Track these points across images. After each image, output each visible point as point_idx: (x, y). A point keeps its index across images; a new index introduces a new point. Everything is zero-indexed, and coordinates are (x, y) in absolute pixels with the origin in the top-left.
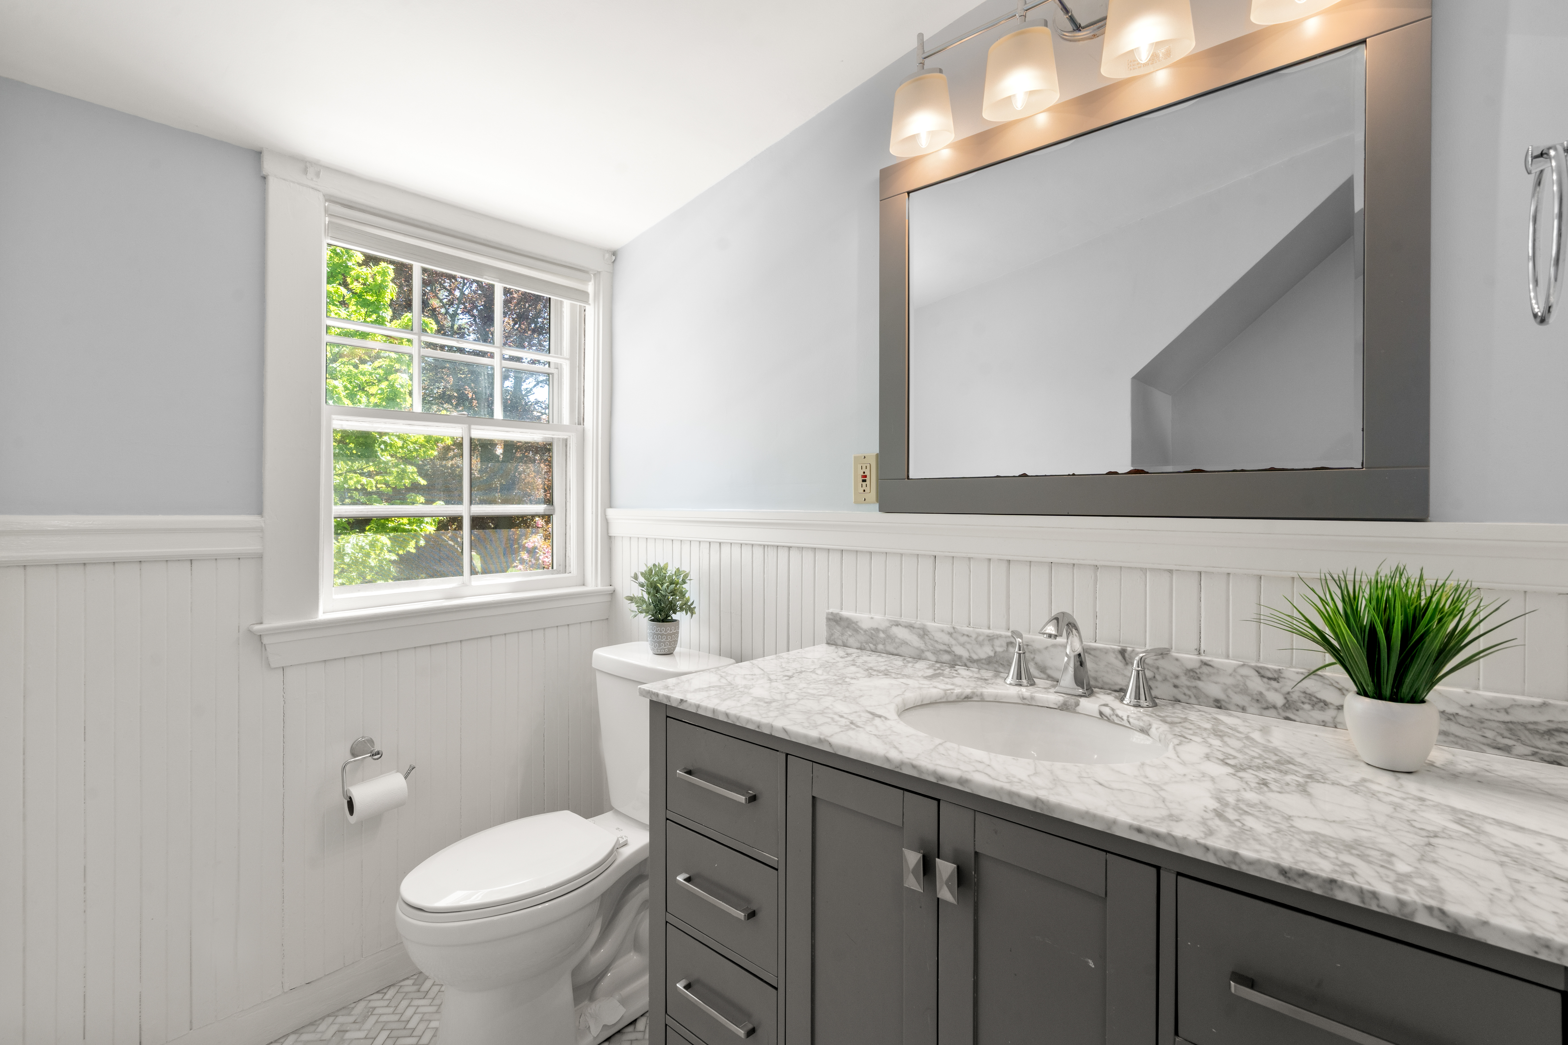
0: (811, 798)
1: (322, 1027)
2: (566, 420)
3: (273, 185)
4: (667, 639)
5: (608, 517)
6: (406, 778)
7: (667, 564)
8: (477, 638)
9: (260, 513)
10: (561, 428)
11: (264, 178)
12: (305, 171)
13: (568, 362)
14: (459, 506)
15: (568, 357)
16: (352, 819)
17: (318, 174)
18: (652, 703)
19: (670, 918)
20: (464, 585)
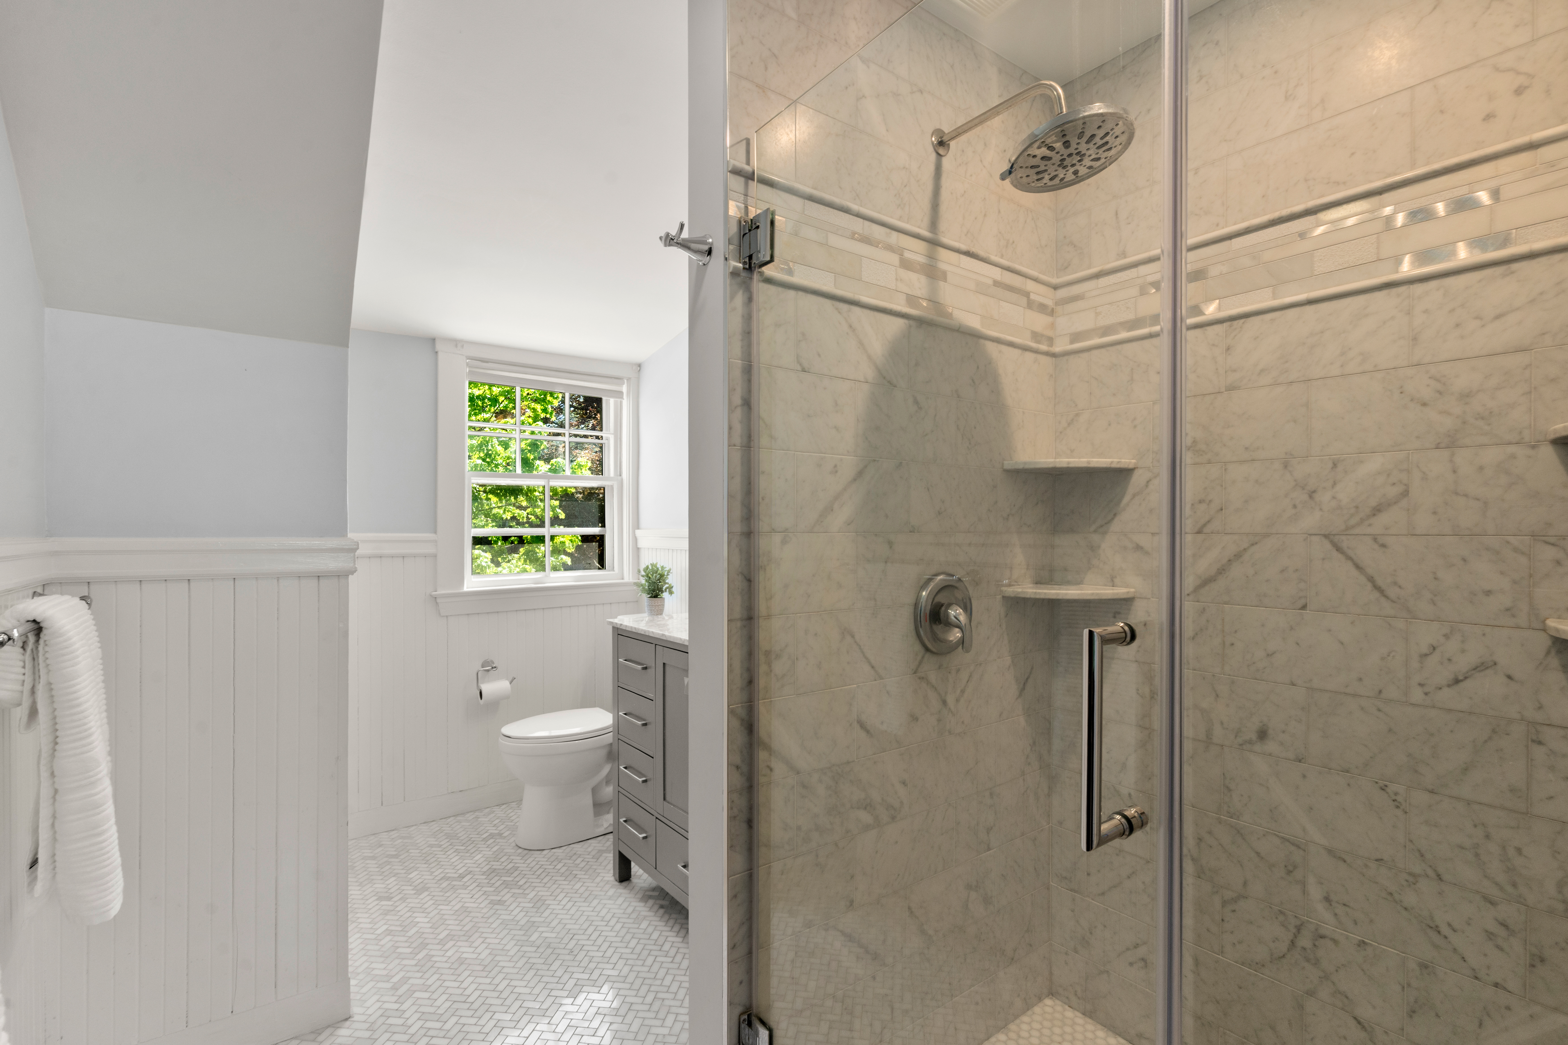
0: (662, 664)
1: (467, 815)
2: (612, 474)
3: (440, 355)
4: (655, 608)
5: (636, 535)
6: (510, 683)
7: (657, 563)
8: (553, 608)
9: (435, 532)
10: (609, 479)
11: (437, 352)
12: (456, 346)
13: (613, 436)
14: (543, 529)
15: (613, 432)
16: (482, 702)
17: (462, 346)
18: (613, 627)
19: (620, 737)
20: (546, 576)
